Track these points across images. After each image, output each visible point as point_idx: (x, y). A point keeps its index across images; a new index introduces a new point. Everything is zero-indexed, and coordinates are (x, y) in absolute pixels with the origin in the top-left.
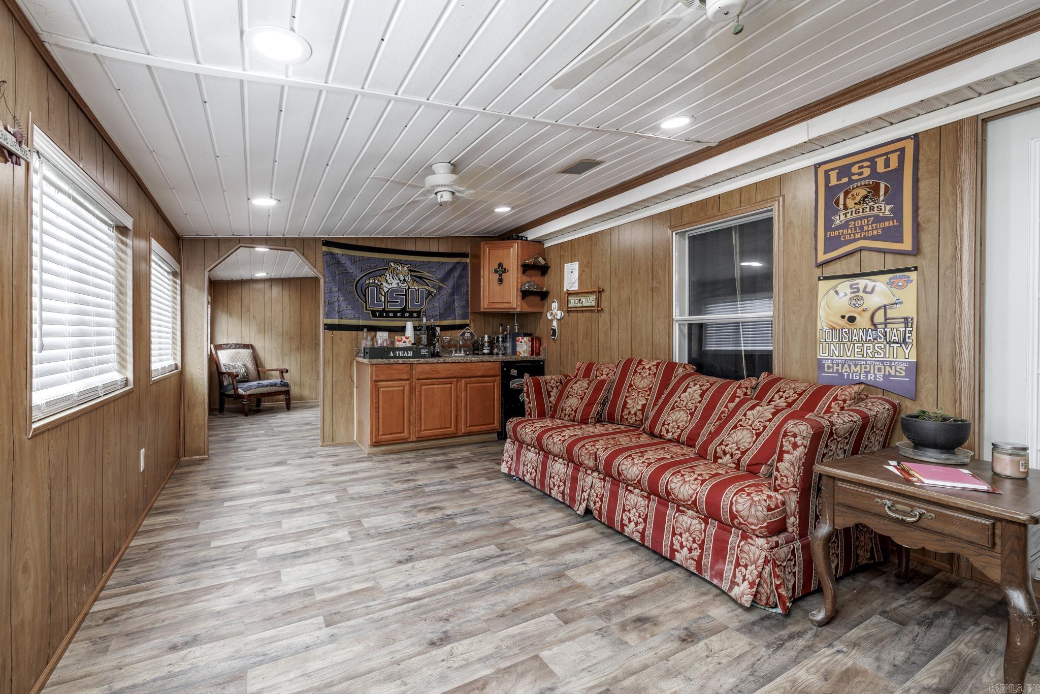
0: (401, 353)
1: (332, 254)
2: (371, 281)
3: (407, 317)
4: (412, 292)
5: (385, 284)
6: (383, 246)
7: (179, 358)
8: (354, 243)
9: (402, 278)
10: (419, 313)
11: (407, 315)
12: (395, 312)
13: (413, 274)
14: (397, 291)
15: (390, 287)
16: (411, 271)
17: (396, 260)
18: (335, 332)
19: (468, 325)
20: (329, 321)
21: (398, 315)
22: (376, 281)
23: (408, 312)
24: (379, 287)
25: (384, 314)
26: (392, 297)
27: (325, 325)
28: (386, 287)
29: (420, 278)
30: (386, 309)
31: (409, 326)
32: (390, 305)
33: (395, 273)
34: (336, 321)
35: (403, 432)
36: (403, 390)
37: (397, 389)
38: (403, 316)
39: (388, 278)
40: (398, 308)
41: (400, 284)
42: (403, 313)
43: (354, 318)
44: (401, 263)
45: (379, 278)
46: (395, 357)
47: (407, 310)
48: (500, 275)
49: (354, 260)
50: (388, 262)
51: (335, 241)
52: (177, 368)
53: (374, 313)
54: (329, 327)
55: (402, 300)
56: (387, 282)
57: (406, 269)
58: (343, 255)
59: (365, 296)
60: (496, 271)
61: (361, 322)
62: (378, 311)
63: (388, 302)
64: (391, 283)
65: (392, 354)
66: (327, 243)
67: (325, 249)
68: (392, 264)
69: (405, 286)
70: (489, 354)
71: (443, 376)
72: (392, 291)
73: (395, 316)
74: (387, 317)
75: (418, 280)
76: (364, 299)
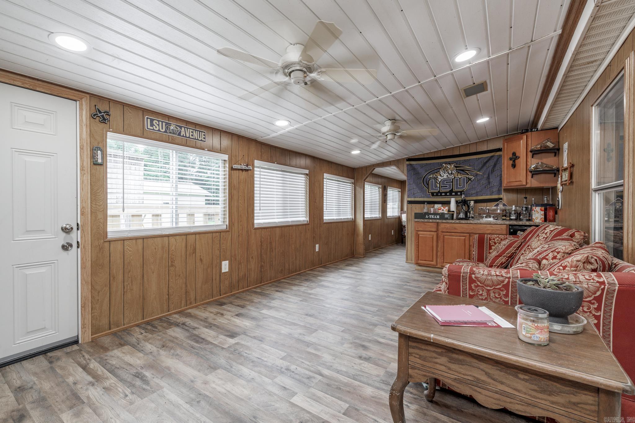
0: (433, 216)
1: (411, 165)
2: (431, 176)
3: (453, 195)
4: (457, 180)
5: (439, 177)
6: (439, 155)
7: (354, 216)
8: (422, 157)
9: (450, 172)
10: (461, 192)
11: (454, 194)
12: (446, 193)
13: (457, 168)
14: (447, 180)
15: (442, 178)
16: (456, 167)
17: (446, 162)
18: (413, 205)
19: (501, 199)
20: (410, 199)
21: (448, 194)
22: (434, 176)
23: (454, 192)
24: (436, 179)
25: (439, 194)
26: (443, 184)
27: (408, 201)
28: (440, 178)
29: (463, 170)
30: (441, 191)
31: (453, 201)
32: (443, 189)
33: (446, 170)
34: (413, 199)
35: (432, 261)
36: (433, 237)
37: (429, 236)
38: (451, 195)
39: (441, 173)
40: (448, 190)
41: (449, 176)
42: (451, 193)
43: (422, 197)
44: (450, 163)
45: (436, 174)
46: (429, 218)
47: (454, 191)
48: (514, 161)
49: (422, 166)
50: (441, 164)
51: (413, 158)
52: (353, 220)
53: (433, 194)
54: (410, 202)
55: (450, 185)
56: (441, 175)
57: (453, 166)
58: (416, 164)
59: (428, 185)
60: (511, 159)
61: (426, 199)
62: (435, 193)
63: (442, 187)
64: (443, 176)
65: (427, 217)
66: (409, 160)
67: (408, 163)
68: (444, 165)
69: (452, 177)
70: (516, 219)
71: (459, 231)
72: (444, 181)
73: (446, 195)
74: (440, 195)
75: (462, 172)
76: (427, 186)
